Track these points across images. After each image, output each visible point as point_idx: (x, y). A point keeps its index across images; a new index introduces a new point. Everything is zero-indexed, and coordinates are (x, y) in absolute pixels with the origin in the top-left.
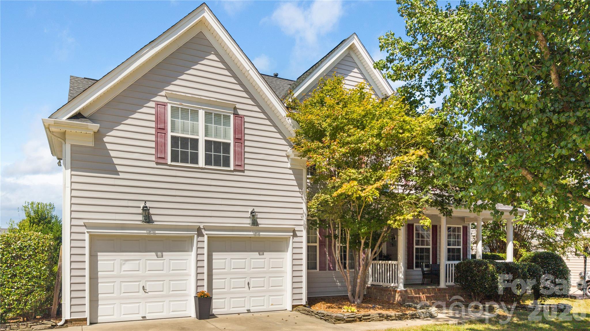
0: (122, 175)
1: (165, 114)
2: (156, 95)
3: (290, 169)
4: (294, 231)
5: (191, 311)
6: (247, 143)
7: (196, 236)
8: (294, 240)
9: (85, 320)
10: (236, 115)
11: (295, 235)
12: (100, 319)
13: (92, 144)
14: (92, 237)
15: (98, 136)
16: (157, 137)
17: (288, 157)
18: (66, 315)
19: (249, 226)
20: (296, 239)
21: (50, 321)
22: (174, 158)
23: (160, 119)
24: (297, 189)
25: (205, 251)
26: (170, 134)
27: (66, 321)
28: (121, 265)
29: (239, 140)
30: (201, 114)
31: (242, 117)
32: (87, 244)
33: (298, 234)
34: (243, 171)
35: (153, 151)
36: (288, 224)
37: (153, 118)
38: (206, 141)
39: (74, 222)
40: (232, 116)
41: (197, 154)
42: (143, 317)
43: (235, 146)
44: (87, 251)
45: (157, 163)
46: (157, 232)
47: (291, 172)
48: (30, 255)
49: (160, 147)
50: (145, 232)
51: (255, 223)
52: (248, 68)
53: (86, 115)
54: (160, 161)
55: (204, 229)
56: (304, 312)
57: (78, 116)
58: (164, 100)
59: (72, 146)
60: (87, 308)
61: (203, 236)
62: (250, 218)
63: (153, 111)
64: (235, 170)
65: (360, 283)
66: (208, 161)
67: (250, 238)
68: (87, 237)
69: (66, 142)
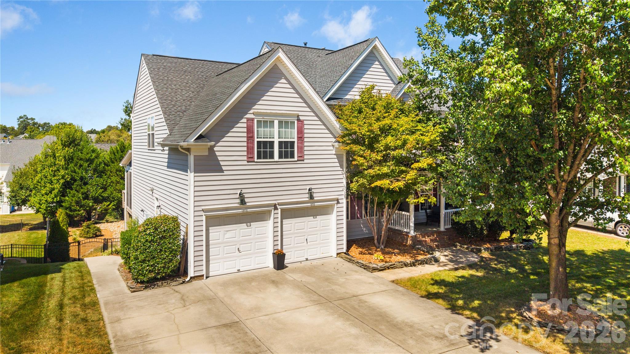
0: (226, 173)
1: (253, 126)
2: (247, 113)
3: (334, 154)
4: (338, 200)
5: (270, 262)
6: (306, 140)
7: (273, 210)
8: (338, 207)
9: (203, 276)
10: (299, 120)
11: (338, 203)
12: (211, 274)
13: (207, 154)
14: (207, 217)
15: (211, 149)
16: (248, 143)
17: (333, 146)
18: (191, 273)
19: (307, 199)
20: (339, 205)
21: (180, 278)
22: (259, 157)
23: (250, 130)
24: (339, 169)
25: (279, 220)
26: (256, 140)
27: (191, 278)
28: (224, 234)
29: (301, 138)
30: (276, 123)
31: (302, 121)
32: (204, 223)
33: (340, 201)
34: (303, 160)
35: (245, 153)
36: (333, 196)
37: (245, 130)
38: (279, 142)
39: (197, 209)
40: (296, 122)
41: (273, 152)
42: (238, 270)
43: (298, 143)
44: (204, 228)
45: (248, 162)
46: (248, 210)
47: (335, 157)
48: (170, 235)
49: (250, 150)
50: (241, 211)
51: (311, 197)
52: (308, 88)
53: (203, 135)
54: (250, 159)
55: (278, 204)
56: (346, 259)
57: (200, 137)
58: (252, 116)
59: (195, 156)
60: (204, 268)
61: (278, 209)
62: (308, 193)
63: (245, 125)
64: (298, 160)
65: (384, 234)
66: (280, 157)
67: (307, 208)
68: (204, 218)
69: (191, 153)
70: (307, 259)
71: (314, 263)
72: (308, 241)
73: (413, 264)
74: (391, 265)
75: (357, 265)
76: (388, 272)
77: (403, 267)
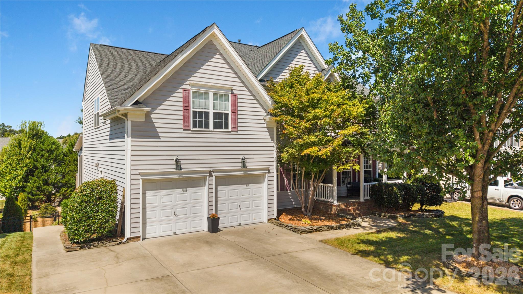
0: (162, 139)
1: (189, 97)
2: (183, 84)
3: (266, 128)
4: (269, 170)
5: (205, 227)
6: (239, 112)
7: (208, 176)
8: (269, 176)
9: (139, 237)
10: (232, 94)
11: (269, 172)
12: (148, 236)
13: (144, 120)
14: (144, 181)
15: (148, 115)
16: (184, 112)
17: (264, 120)
18: (128, 234)
19: (240, 168)
20: (270, 175)
21: (117, 239)
22: (195, 126)
23: (186, 100)
24: (270, 141)
25: (214, 186)
26: (192, 110)
27: (128, 239)
28: (161, 198)
29: (234, 111)
30: (211, 95)
31: (236, 95)
32: (141, 186)
33: (271, 171)
34: (237, 132)
35: (181, 122)
36: (264, 165)
37: (181, 100)
38: (214, 113)
39: (134, 172)
40: (230, 95)
41: (208, 122)
42: (174, 233)
43: (232, 115)
44: (141, 191)
45: (184, 130)
46: (184, 176)
47: (266, 130)
48: (107, 197)
49: (186, 119)
50: (177, 176)
51: (244, 166)
52: (241, 64)
53: (140, 101)
54: (186, 128)
55: (213, 171)
56: (277, 224)
57: (137, 103)
58: (188, 87)
59: (132, 121)
60: (141, 229)
61: (212, 176)
62: (241, 162)
63: (181, 95)
64: (232, 131)
65: (311, 202)
66: (215, 127)
67: (241, 175)
68: (141, 182)
69: (128, 119)
70: (240, 224)
71: (247, 227)
72: (241, 207)
73: (339, 228)
74: (318, 228)
75: (286, 229)
76: (316, 234)
77: (329, 230)
